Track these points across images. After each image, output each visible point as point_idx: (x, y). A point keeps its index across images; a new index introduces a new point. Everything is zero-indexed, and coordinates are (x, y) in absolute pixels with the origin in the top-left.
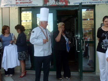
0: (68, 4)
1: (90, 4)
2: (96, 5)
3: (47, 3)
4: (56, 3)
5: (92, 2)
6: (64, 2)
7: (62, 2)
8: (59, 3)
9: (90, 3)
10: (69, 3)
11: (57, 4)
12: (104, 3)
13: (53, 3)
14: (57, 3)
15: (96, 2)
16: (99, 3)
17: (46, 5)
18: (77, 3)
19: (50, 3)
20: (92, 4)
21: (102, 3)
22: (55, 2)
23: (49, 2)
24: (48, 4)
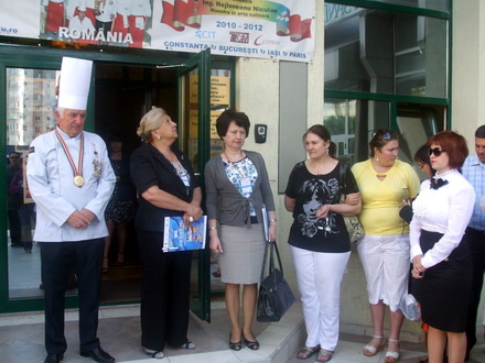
0: (145, 46)
1: (222, 53)
2: (241, 59)
3: (61, 29)
4: (96, 35)
5: (229, 48)
6: (129, 35)
7: (121, 34)
8: (109, 33)
9: (221, 48)
10: (149, 40)
11: (101, 37)
12: (266, 55)
13: (85, 31)
14: (101, 32)
15: (240, 50)
16: (252, 55)
17: (56, 35)
18: (177, 45)
19: (71, 33)
20: (229, 53)
21: (259, 55)
22: (93, 30)
23: (67, 26)
24: (65, 33)
